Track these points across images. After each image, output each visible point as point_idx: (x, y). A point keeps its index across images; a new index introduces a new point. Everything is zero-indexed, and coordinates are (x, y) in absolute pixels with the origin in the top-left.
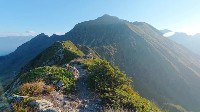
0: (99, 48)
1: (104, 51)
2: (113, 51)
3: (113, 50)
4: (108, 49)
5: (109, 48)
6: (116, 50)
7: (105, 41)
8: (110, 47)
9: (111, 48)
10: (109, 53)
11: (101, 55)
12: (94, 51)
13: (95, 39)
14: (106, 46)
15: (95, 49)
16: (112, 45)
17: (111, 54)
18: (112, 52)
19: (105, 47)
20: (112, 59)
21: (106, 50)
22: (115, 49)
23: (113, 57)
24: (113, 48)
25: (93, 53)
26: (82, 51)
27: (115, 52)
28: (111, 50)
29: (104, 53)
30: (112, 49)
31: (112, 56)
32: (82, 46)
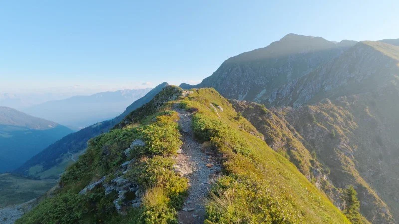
0: (293, 109)
1: (311, 120)
2: (340, 120)
3: (341, 116)
4: (325, 114)
5: (328, 111)
6: (349, 119)
7: (298, 92)
8: (331, 109)
9: (334, 111)
10: (330, 127)
11: (302, 131)
12: (281, 119)
13: (265, 90)
14: (317, 104)
15: (285, 114)
16: (337, 103)
17: (336, 132)
18: (338, 124)
19: (313, 108)
20: (340, 147)
21: (319, 116)
22: (346, 115)
23: (346, 140)
24: (340, 111)
25: (281, 127)
26: (247, 119)
27: (347, 124)
28: (333, 116)
29: (313, 127)
30: (337, 115)
31: (342, 136)
32: (247, 104)
